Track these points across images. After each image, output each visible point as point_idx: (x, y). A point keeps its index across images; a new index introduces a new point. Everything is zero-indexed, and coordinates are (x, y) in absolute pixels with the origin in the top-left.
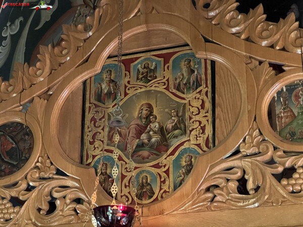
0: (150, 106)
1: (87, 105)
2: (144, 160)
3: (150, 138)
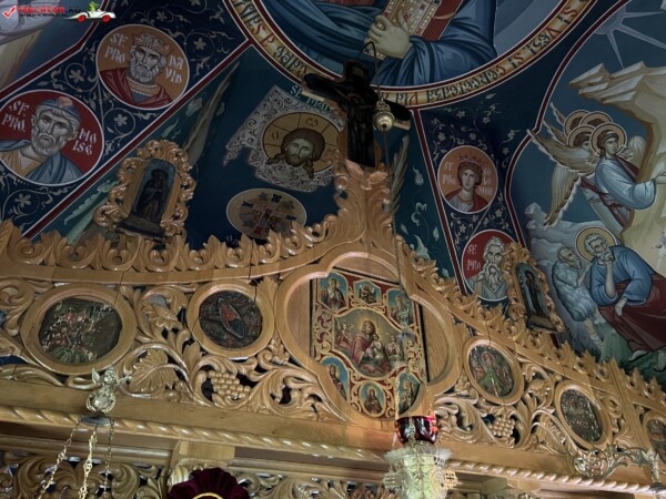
0: (372, 325)
1: (314, 303)
2: (370, 373)
3: (374, 355)
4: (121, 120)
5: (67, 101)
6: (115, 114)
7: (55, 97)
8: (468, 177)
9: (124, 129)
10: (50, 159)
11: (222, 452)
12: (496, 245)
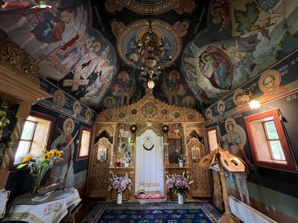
1: (143, 108)
5: (117, 85)
6: (122, 85)
8: (174, 76)
9: (124, 86)
10: (117, 92)
11: (134, 124)
12: (181, 86)
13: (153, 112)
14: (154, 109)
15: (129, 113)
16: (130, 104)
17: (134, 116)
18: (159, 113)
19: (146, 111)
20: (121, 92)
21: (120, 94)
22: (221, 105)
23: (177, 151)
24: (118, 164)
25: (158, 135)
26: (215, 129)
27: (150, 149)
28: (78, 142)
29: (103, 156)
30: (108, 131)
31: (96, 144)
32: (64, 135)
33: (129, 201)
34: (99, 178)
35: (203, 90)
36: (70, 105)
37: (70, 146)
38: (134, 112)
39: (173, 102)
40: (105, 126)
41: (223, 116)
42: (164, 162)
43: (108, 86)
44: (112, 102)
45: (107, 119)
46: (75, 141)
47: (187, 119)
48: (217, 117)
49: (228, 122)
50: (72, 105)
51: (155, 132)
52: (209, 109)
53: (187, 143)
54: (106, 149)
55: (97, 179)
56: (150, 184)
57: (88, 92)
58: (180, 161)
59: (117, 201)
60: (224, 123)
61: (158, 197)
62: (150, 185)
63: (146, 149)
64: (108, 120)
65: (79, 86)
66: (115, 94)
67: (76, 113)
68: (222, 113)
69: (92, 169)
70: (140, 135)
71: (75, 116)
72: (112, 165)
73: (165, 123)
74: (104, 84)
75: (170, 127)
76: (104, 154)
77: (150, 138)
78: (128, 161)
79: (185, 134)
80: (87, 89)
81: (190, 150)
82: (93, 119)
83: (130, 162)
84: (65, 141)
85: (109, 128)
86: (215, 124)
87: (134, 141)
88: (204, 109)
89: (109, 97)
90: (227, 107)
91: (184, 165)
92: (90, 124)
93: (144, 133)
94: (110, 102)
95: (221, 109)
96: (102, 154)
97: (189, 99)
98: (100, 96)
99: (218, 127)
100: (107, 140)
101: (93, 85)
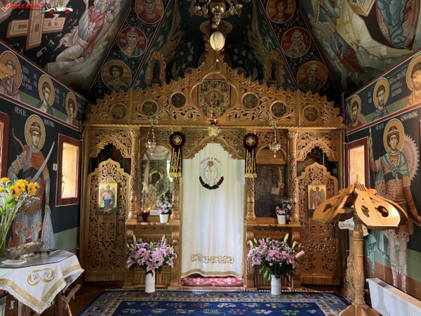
0: (215, 94)
1: (199, 92)
4: (149, 30)
5: (133, 29)
6: (146, 28)
7: (129, 29)
8: (281, 7)
9: (150, 32)
10: (135, 48)
11: (179, 129)
12: (297, 34)
13: (222, 100)
14: (225, 94)
15: (164, 102)
16: (168, 82)
17: (177, 110)
18: (238, 106)
19: (206, 100)
20: (142, 47)
21: (142, 53)
22: (382, 88)
23: (276, 191)
24: (145, 216)
25: (234, 157)
26: (364, 143)
27: (215, 187)
28: (55, 167)
29: (110, 201)
30: (119, 146)
31: (93, 174)
32: (28, 153)
33: (169, 289)
34: (103, 245)
35: (349, 47)
36: (32, 84)
37: (41, 175)
38: (178, 101)
39: (273, 77)
40: (111, 132)
41: (382, 115)
42: (245, 214)
43: (110, 33)
44: (122, 72)
45: (114, 116)
46: (49, 165)
47: (301, 119)
48: (370, 116)
49: (391, 129)
50: (35, 83)
51: (226, 148)
52: (356, 97)
53: (299, 174)
54: (115, 186)
55: (101, 247)
56: (214, 257)
57: (63, 48)
58: (281, 212)
59: (145, 288)
60: (383, 130)
61: (229, 283)
62: (212, 260)
63: (206, 186)
64: (117, 118)
65: (44, 35)
66: (128, 52)
67: (45, 102)
68: (380, 108)
69: (87, 226)
70: (192, 156)
71: (44, 110)
72: (132, 218)
73: (250, 129)
74: (101, 27)
75: (262, 137)
76: (113, 196)
77: (215, 161)
78: (167, 211)
79: (295, 155)
80: (61, 43)
81: (306, 190)
82: (82, 117)
83: (170, 213)
84: (30, 165)
85: (121, 137)
86: (365, 133)
87: (179, 168)
88: (346, 96)
89: (115, 62)
90: (393, 95)
91: (287, 221)
92: (77, 128)
93: (202, 151)
94: (117, 73)
95: (380, 98)
96: (108, 196)
97: (314, 67)
98: (92, 58)
99: (370, 140)
100: (118, 164)
101: (76, 30)
